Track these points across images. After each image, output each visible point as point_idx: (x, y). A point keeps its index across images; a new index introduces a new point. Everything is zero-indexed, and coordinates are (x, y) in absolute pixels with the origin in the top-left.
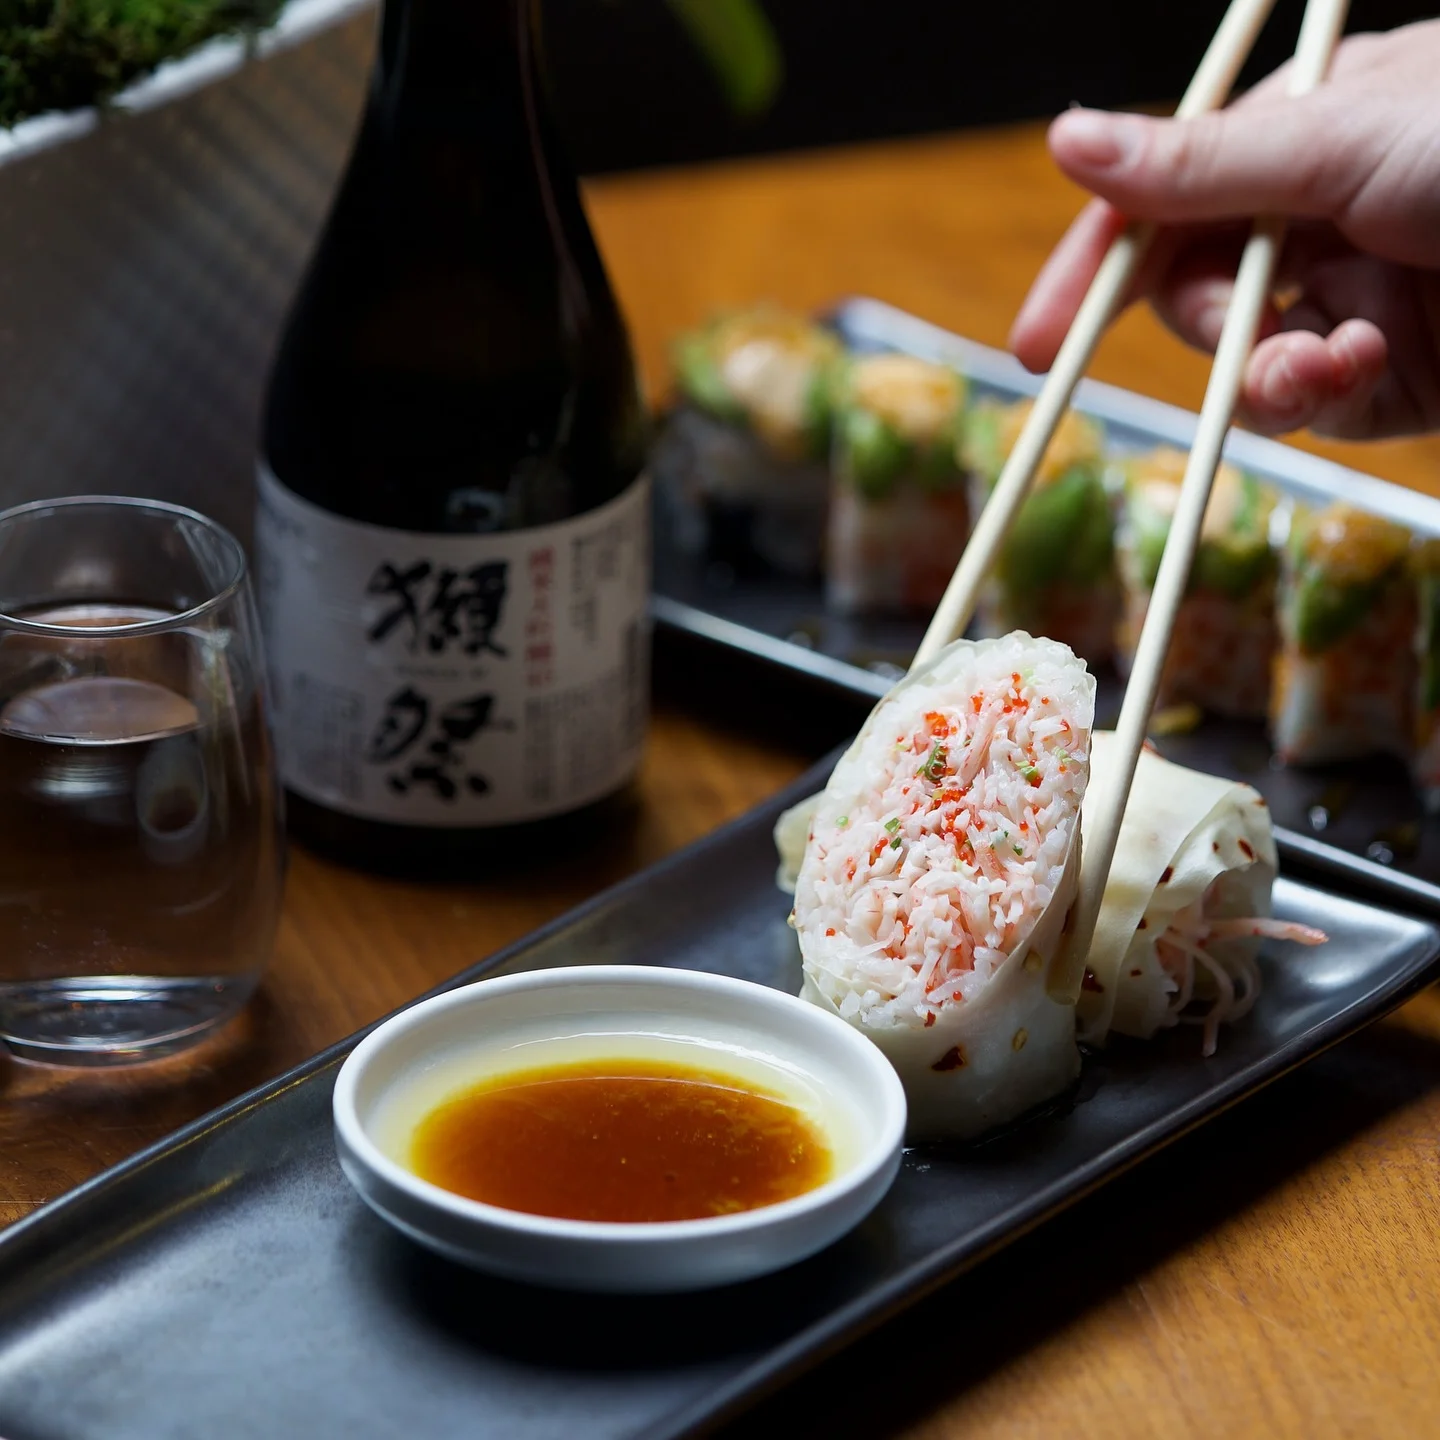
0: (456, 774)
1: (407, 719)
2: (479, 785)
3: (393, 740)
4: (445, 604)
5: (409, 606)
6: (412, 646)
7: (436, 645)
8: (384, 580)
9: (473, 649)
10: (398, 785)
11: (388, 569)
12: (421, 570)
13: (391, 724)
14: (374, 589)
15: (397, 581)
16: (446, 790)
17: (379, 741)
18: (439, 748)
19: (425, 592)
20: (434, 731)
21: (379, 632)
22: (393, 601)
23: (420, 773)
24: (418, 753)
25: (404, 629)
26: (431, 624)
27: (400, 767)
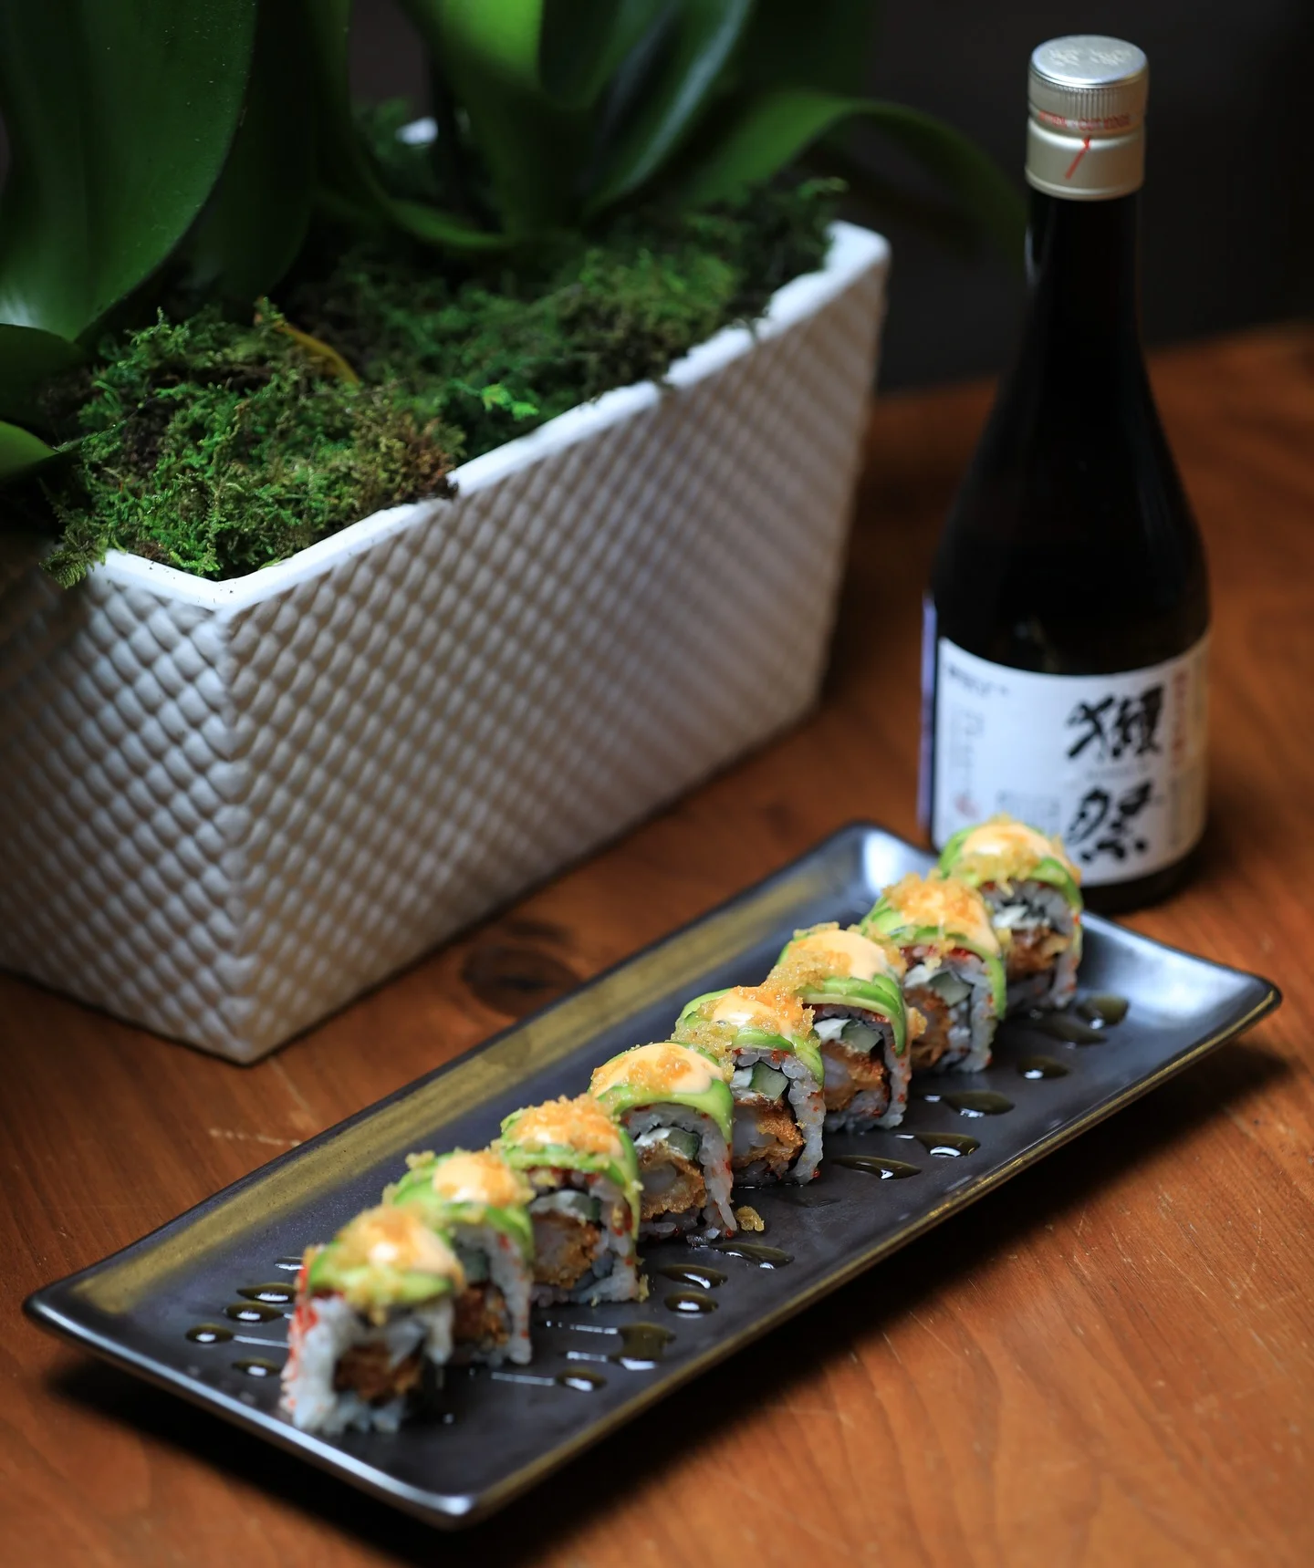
0: (1127, 841)
1: (1094, 810)
2: (1141, 846)
3: (1082, 827)
4: (1123, 723)
5: (1098, 730)
6: (1100, 757)
7: (1116, 753)
8: (1081, 714)
9: (1140, 751)
10: (1086, 857)
11: (1084, 707)
12: (1108, 703)
13: (1083, 815)
14: (1072, 721)
15: (1090, 713)
16: (1120, 853)
17: (1072, 829)
18: (1117, 826)
19: (1109, 718)
20: (1113, 814)
21: (1075, 751)
22: (1086, 728)
23: (1102, 846)
24: (1103, 832)
25: (1095, 745)
26: (1113, 738)
27: (1089, 845)
